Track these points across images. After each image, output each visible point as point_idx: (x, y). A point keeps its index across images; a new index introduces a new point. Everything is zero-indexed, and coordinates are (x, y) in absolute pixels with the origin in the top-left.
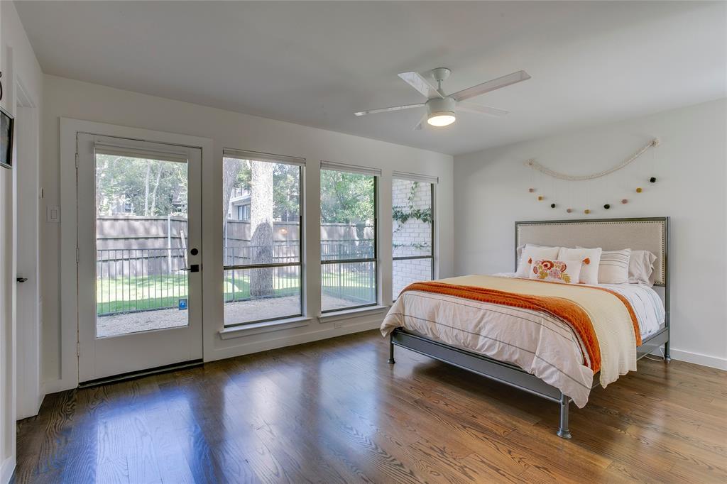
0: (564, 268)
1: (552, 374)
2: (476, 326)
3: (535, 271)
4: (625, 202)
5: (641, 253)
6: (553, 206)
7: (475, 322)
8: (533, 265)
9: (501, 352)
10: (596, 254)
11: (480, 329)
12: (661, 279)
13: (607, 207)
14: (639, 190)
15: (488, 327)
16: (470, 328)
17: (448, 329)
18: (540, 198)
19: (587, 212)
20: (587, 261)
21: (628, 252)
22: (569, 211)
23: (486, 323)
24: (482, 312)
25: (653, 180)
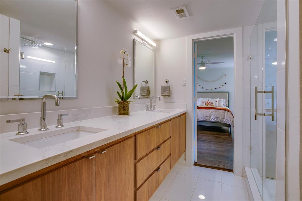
0: (212, 103)
1: (229, 122)
2: (210, 115)
3: (205, 104)
4: (220, 88)
5: (225, 100)
6: (203, 88)
7: (209, 114)
8: (204, 103)
9: (217, 120)
10: (218, 100)
11: (211, 116)
12: (228, 106)
13: (216, 89)
14: (223, 85)
15: (213, 115)
16: (208, 116)
17: (202, 117)
18: (199, 86)
19: (211, 90)
20: (216, 101)
21: (223, 99)
22: (207, 89)
23: (212, 114)
24: (211, 112)
25: (226, 83)
